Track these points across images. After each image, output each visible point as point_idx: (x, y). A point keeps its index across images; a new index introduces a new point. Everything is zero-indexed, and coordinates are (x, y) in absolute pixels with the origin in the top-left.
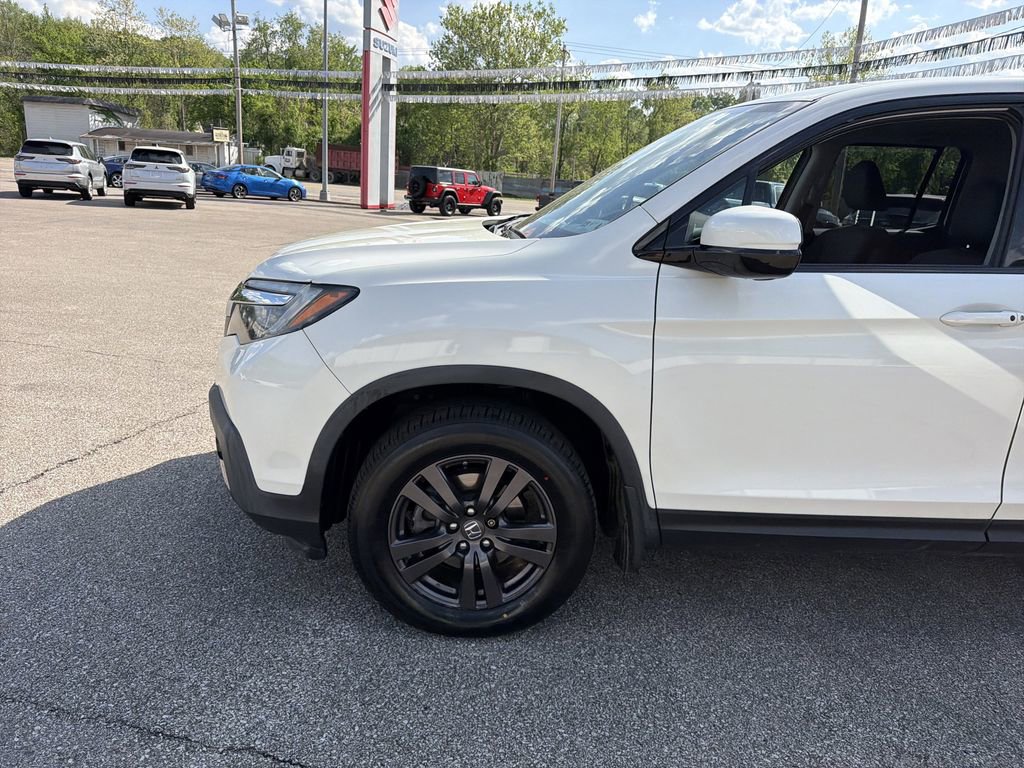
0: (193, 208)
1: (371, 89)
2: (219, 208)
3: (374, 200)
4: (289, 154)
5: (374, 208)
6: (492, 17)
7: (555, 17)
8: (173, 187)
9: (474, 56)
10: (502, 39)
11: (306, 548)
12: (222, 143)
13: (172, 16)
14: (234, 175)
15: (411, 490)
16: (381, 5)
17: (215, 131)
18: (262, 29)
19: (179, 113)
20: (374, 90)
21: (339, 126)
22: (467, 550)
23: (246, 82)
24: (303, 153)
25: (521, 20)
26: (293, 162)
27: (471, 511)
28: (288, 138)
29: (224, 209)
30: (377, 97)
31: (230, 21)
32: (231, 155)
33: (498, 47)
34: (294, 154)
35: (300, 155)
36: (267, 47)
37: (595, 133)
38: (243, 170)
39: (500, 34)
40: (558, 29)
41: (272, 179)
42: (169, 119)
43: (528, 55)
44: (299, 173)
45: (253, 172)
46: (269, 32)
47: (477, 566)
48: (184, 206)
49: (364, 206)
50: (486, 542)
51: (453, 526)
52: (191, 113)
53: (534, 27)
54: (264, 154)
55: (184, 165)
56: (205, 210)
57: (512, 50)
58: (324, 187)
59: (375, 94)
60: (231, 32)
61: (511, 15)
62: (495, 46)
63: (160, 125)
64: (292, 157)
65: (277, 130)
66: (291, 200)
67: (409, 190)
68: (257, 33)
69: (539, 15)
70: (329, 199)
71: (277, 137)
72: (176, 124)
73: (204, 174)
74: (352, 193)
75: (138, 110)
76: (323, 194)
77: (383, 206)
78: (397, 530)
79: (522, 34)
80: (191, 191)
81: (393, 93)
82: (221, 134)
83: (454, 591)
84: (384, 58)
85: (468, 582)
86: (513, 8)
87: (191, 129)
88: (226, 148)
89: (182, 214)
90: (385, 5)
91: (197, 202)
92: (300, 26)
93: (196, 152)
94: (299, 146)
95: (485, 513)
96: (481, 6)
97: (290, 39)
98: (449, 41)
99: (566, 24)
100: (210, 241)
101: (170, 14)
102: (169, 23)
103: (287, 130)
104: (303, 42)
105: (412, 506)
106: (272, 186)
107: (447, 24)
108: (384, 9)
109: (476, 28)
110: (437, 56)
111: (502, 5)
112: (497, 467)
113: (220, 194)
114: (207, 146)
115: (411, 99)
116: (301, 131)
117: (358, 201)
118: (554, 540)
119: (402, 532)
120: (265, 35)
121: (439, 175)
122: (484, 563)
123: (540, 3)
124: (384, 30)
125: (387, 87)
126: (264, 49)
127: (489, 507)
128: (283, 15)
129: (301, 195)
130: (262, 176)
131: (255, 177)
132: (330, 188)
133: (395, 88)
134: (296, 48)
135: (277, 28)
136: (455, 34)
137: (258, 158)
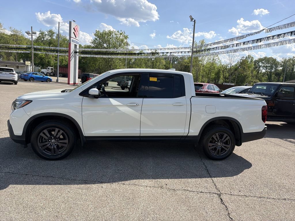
0: (17, 84)
1: (71, 53)
2: (25, 84)
3: (72, 82)
4: (49, 69)
5: (71, 84)
6: (108, 34)
7: (125, 34)
8: (11, 78)
9: (103, 43)
10: (111, 40)
11: (24, 146)
12: (28, 65)
13: (14, 29)
14: (30, 75)
15: (42, 134)
16: (74, 31)
17: (26, 62)
18: (42, 33)
19: (15, 56)
20: (72, 53)
21: (64, 61)
22: (52, 145)
23: (36, 49)
24: (53, 69)
25: (116, 35)
26: (50, 71)
27: (53, 138)
28: (49, 64)
29: (26, 84)
30: (73, 55)
31: (31, 33)
32: (30, 69)
33: (110, 42)
34: (50, 69)
35: (52, 69)
36: (44, 38)
37: (138, 65)
38: (33, 74)
39: (110, 38)
40: (126, 37)
41: (42, 76)
42: (12, 58)
43: (118, 44)
44: (51, 74)
45: (36, 74)
46: (44, 34)
47: (54, 148)
48: (14, 84)
49: (69, 84)
50: (56, 143)
51: (50, 141)
52: (19, 56)
53: (120, 37)
54: (41, 69)
55: (14, 72)
56: (20, 85)
57: (114, 43)
58: (58, 78)
59: (72, 54)
60: (31, 36)
61: (113, 34)
62: (109, 41)
63: (9, 60)
64: (49, 70)
65: (45, 62)
66: (47, 82)
67: (81, 79)
68: (40, 35)
69: (121, 34)
70: (59, 82)
71: (45, 64)
72: (14, 59)
73: (21, 75)
74: (65, 80)
75: (2, 55)
76: (57, 80)
77: (74, 84)
78: (40, 141)
79: (116, 39)
80: (16, 80)
81: (78, 54)
82: (28, 63)
83: (50, 152)
84: (75, 45)
85: (53, 151)
86: (114, 32)
87: (19, 61)
88: (29, 67)
89: (13, 86)
90: (75, 31)
91: (18, 82)
92: (54, 33)
93: (20, 68)
94: (52, 67)
95: (55, 138)
96: (105, 31)
97: (50, 36)
98: (96, 39)
99: (128, 37)
100: (20, 93)
101: (13, 29)
102: (13, 31)
103: (48, 62)
104: (54, 37)
105: (43, 137)
106: (42, 78)
107: (95, 35)
108: (75, 32)
109: (103, 36)
110: (93, 43)
111: (111, 31)
112: (57, 130)
113: (26, 80)
114: (23, 66)
115: (82, 56)
116: (52, 62)
117: (67, 82)
118: (68, 142)
119: (41, 142)
120: (43, 35)
121: (90, 76)
122: (55, 147)
123: (121, 31)
124: (75, 37)
125: (76, 52)
126: (43, 39)
127: (55, 137)
128: (48, 30)
129: (50, 80)
130: (39, 75)
131: (37, 76)
132: (59, 78)
133: (78, 53)
134: (52, 39)
135: (47, 33)
136: (98, 37)
137: (39, 70)
